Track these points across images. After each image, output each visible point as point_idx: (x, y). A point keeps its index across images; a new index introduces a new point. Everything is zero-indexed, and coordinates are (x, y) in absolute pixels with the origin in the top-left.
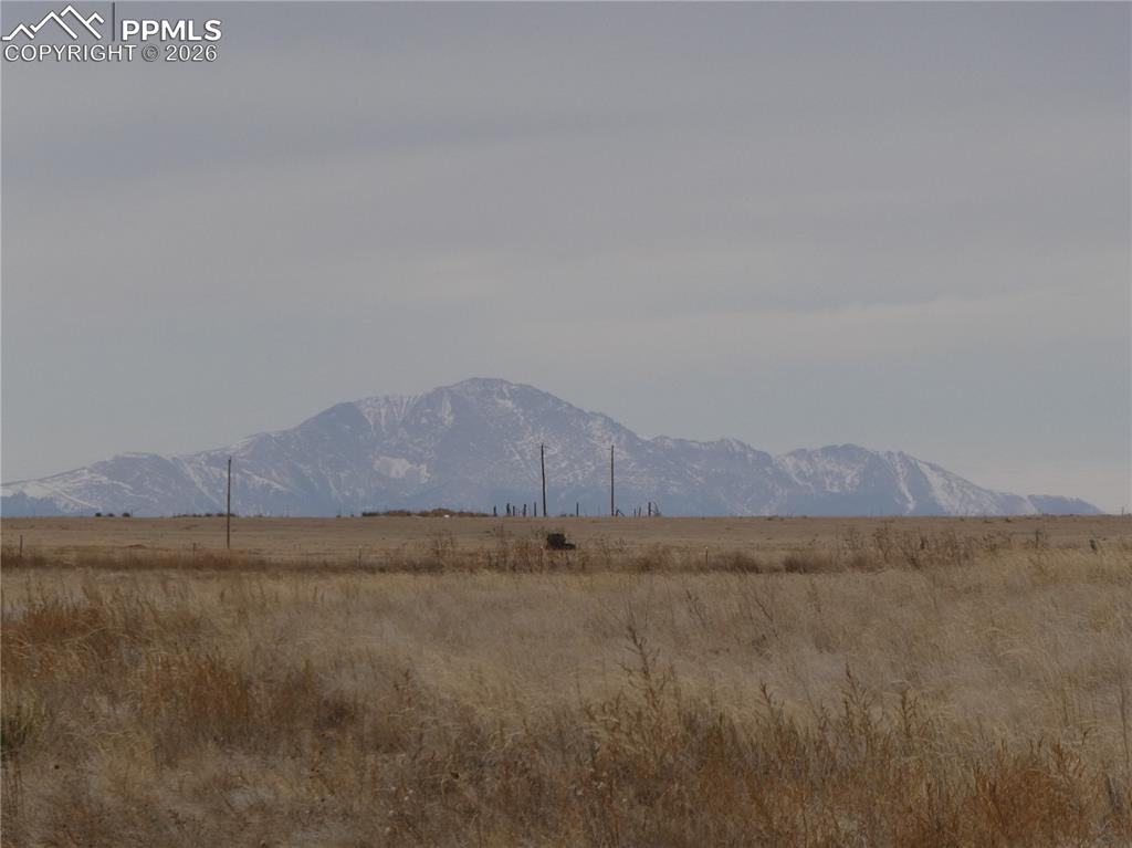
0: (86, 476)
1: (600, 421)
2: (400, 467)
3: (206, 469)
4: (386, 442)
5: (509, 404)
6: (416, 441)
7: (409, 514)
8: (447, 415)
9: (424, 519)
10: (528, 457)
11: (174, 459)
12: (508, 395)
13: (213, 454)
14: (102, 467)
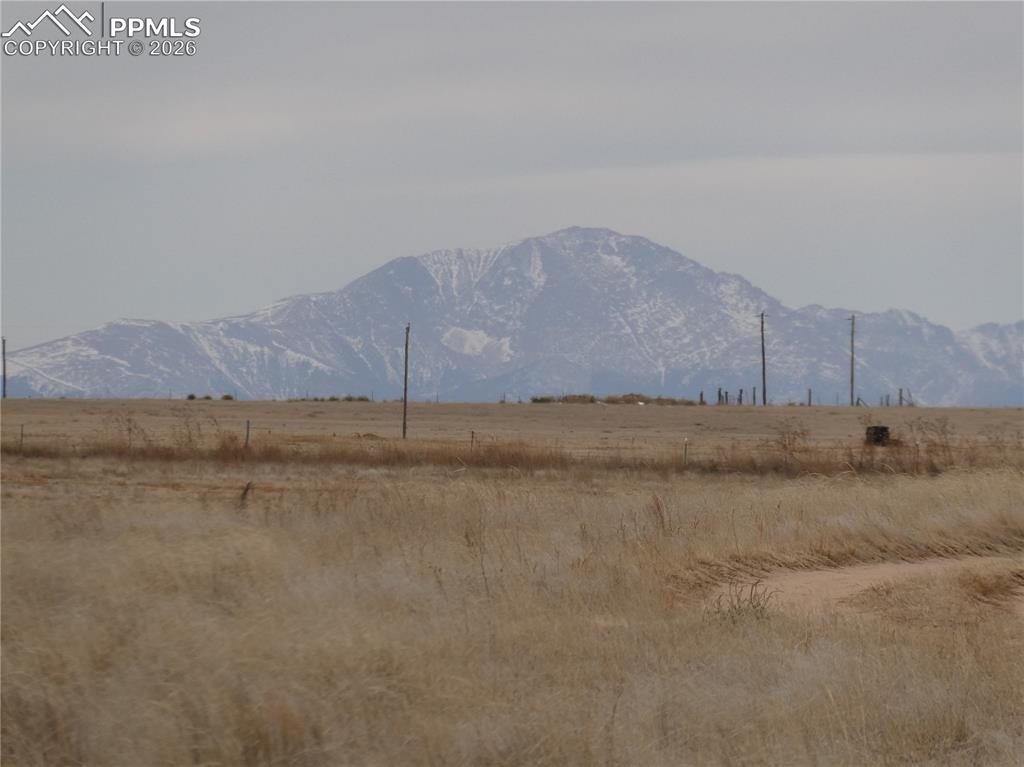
0: (70, 349)
1: (734, 285)
2: (476, 341)
3: (225, 341)
4: (457, 309)
5: (617, 260)
6: (497, 308)
7: (592, 400)
8: (537, 276)
9: (612, 406)
10: (641, 331)
11: (185, 328)
12: (616, 250)
13: (235, 321)
14: (92, 338)
